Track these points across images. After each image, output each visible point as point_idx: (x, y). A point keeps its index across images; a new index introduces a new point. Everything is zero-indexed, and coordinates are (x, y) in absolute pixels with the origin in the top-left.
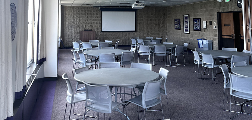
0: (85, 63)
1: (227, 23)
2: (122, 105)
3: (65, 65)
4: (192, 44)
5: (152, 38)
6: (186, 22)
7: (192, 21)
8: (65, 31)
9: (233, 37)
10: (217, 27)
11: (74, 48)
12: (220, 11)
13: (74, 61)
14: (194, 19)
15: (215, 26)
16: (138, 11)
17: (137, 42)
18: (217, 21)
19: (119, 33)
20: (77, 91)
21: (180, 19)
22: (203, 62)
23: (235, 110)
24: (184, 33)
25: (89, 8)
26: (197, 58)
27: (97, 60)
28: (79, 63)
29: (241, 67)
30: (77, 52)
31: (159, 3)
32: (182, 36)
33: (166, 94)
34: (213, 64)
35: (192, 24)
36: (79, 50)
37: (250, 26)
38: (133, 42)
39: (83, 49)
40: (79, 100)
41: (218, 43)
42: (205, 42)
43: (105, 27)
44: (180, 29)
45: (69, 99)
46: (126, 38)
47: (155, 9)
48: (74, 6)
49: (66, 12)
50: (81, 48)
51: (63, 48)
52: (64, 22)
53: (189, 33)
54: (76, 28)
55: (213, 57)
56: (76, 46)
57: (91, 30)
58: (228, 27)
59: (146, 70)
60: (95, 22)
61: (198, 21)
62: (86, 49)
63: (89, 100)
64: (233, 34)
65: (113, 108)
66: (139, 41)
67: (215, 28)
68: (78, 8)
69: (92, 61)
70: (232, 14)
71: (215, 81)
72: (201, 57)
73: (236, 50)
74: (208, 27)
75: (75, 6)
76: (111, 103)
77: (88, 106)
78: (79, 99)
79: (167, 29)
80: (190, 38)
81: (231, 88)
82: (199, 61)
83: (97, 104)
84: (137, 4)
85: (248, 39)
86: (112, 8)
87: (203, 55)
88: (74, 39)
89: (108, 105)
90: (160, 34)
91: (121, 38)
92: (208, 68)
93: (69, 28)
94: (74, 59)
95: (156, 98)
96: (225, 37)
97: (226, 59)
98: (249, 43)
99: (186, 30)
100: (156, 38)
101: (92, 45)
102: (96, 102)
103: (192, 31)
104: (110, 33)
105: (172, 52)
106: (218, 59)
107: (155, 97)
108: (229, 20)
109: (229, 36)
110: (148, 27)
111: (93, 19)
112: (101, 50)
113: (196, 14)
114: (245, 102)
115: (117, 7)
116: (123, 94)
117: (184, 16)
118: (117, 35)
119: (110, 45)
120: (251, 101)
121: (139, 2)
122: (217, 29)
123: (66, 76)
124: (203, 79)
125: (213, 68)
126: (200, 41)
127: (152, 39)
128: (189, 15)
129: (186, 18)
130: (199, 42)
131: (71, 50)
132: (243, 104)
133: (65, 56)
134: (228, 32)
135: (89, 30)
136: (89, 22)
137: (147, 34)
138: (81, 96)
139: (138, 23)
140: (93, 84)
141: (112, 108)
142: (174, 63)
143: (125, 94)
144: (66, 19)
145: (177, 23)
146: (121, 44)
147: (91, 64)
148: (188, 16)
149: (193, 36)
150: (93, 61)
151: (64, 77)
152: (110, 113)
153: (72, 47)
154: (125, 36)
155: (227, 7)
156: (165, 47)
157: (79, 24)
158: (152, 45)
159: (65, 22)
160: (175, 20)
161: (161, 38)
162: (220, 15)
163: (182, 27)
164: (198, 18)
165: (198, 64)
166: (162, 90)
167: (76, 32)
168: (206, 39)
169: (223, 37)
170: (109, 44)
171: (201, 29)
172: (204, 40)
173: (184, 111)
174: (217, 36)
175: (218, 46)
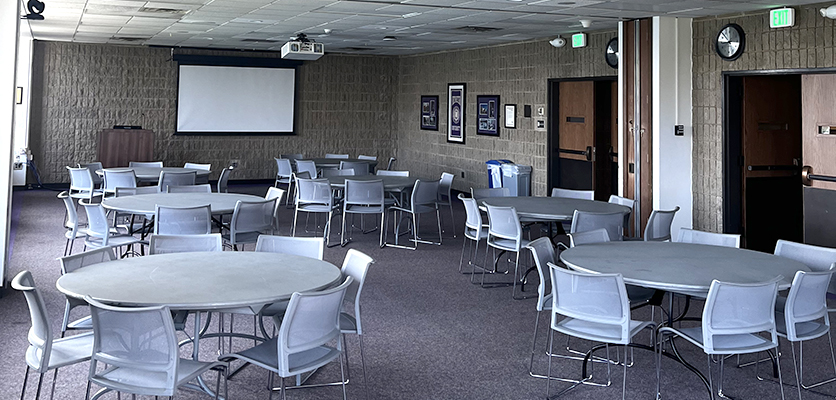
0: (105, 239)
1: (575, 114)
2: (213, 369)
3: (38, 246)
4: (470, 177)
5: (347, 156)
6: (456, 105)
7: (472, 104)
8: (43, 129)
9: (589, 157)
10: (545, 124)
11: (72, 187)
12: (557, 75)
13: (69, 232)
14: (478, 96)
15: (541, 122)
16: (307, 66)
17: (294, 169)
18: (546, 105)
19: (238, 139)
20: (68, 329)
21: (437, 97)
22: (490, 232)
23: (566, 375)
24: (449, 141)
25: (135, 50)
26: (473, 221)
27: (147, 227)
28: (87, 240)
29: (592, 247)
30: (80, 202)
31: (373, 42)
32: (443, 150)
33: (360, 332)
34: (518, 238)
35: (472, 115)
36: (89, 196)
37: (638, 124)
38: (284, 169)
39: (105, 190)
40: (68, 357)
41: (546, 174)
42: (509, 171)
43: (190, 119)
44: (437, 130)
45: (33, 358)
46: (262, 155)
47: (360, 63)
48: (79, 44)
49: (49, 64)
50: (101, 189)
51: (35, 188)
52: (42, 96)
53: (464, 143)
54: (84, 121)
55: (520, 217)
56: (80, 180)
57: (140, 128)
58: (578, 126)
59: (303, 259)
60: (156, 100)
61: (492, 104)
62: (114, 191)
63: (102, 355)
64: (589, 148)
65: (180, 378)
66: (302, 166)
67: (541, 126)
68: (93, 51)
69: (132, 232)
70: (590, 86)
71: (523, 290)
72: (484, 216)
73: (590, 195)
74: (519, 124)
75: (85, 45)
76: (174, 363)
77: (97, 377)
78: (70, 354)
79: (396, 129)
80: (464, 158)
81: (555, 310)
82: (478, 228)
83: (130, 369)
84: (298, 43)
85: (630, 162)
86: (215, 53)
87: (491, 210)
88: (76, 159)
89: (163, 369)
90: (375, 144)
91: (243, 157)
92: (505, 251)
93: (61, 120)
94: (70, 224)
95: (322, 343)
96: (568, 156)
97: (559, 223)
98: (631, 175)
99: (456, 133)
100: (359, 158)
101: (137, 178)
102: (127, 361)
103: (472, 136)
104: (207, 140)
105: (405, 200)
106: (538, 222)
107: (320, 340)
108: (581, 104)
109: (580, 153)
110: (337, 121)
111: (148, 91)
112: (166, 194)
113: (486, 82)
114: (593, 351)
115: (235, 53)
116: (227, 335)
117: (451, 87)
118: (230, 147)
119: (201, 179)
120: (610, 344)
121: (308, 37)
122: (545, 130)
123: (27, 280)
124: (488, 286)
125: (517, 250)
126: (495, 169)
127: (342, 160)
128: (465, 85)
129: (456, 93)
130: (490, 171)
131: (60, 196)
132: (587, 357)
133: (40, 217)
134: (578, 140)
135: (133, 127)
136: (135, 99)
137: (331, 143)
138: (77, 345)
139: (305, 107)
140: (119, 305)
141: (179, 380)
142: (406, 237)
143: (231, 335)
144: (50, 86)
145: (427, 108)
146: (244, 178)
147: (128, 240)
148: (462, 87)
149: (473, 152)
150: (137, 232)
151: (22, 282)
152: (171, 395)
153: (68, 185)
154: (257, 150)
155: (575, 63)
156: (380, 184)
157: (97, 104)
158: (341, 179)
159: (45, 98)
160: (424, 98)
161: (375, 158)
162: (554, 86)
163: (442, 123)
164: (490, 93)
165: (477, 239)
166: (347, 320)
167: (86, 133)
168: (511, 162)
169: (563, 155)
170: (198, 177)
171: (499, 128)
172: (505, 165)
173: (414, 382)
174: (546, 153)
175: (546, 184)
